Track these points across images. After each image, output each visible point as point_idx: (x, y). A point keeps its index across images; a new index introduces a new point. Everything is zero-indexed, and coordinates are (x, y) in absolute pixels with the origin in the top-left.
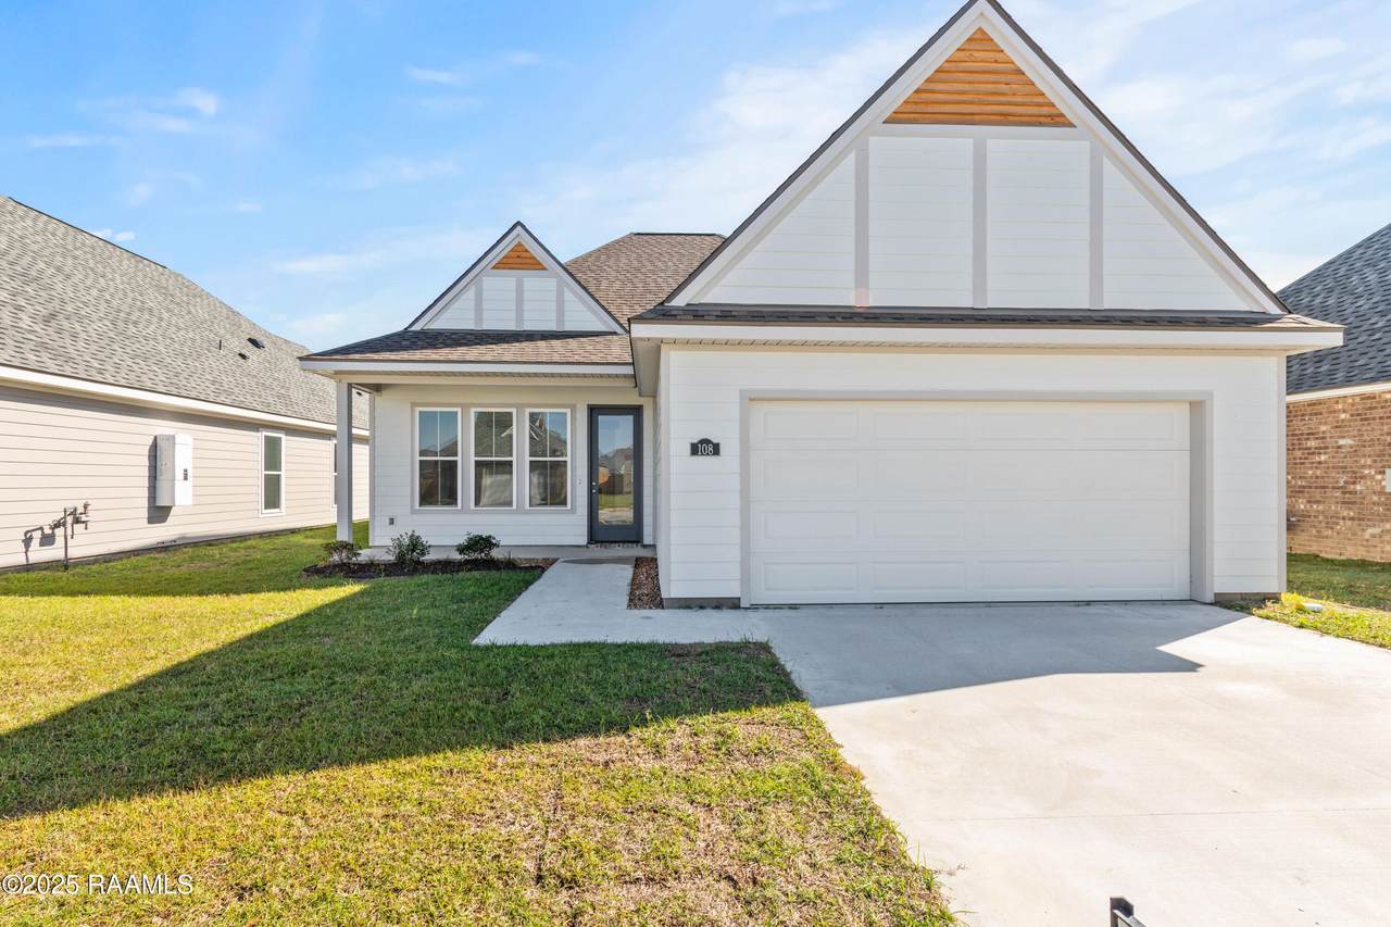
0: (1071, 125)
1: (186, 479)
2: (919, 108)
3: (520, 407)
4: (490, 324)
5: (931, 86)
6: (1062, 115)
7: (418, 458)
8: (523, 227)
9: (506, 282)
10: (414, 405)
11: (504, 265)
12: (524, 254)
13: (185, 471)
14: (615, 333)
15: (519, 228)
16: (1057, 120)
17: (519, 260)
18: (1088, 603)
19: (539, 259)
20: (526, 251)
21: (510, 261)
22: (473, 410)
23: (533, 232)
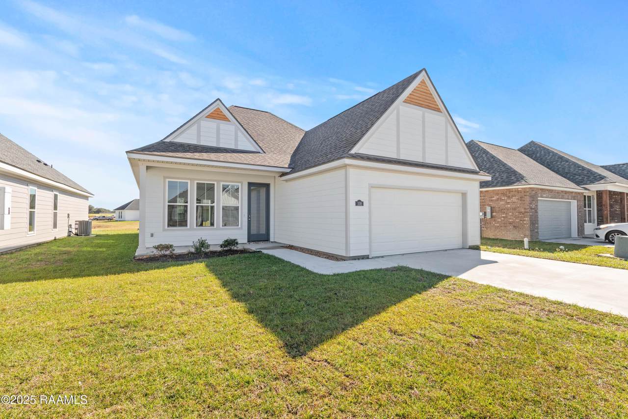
0: (441, 112)
1: (9, 214)
2: (411, 100)
3: (218, 182)
4: (204, 143)
5: (413, 93)
6: (439, 109)
7: (167, 204)
8: (221, 101)
9: (212, 124)
10: (165, 178)
11: (211, 116)
12: (221, 113)
13: (9, 209)
14: (259, 153)
15: (218, 101)
16: (438, 110)
17: (218, 116)
18: (446, 250)
19: (227, 116)
20: (221, 112)
21: (214, 115)
22: (196, 182)
23: (225, 105)
